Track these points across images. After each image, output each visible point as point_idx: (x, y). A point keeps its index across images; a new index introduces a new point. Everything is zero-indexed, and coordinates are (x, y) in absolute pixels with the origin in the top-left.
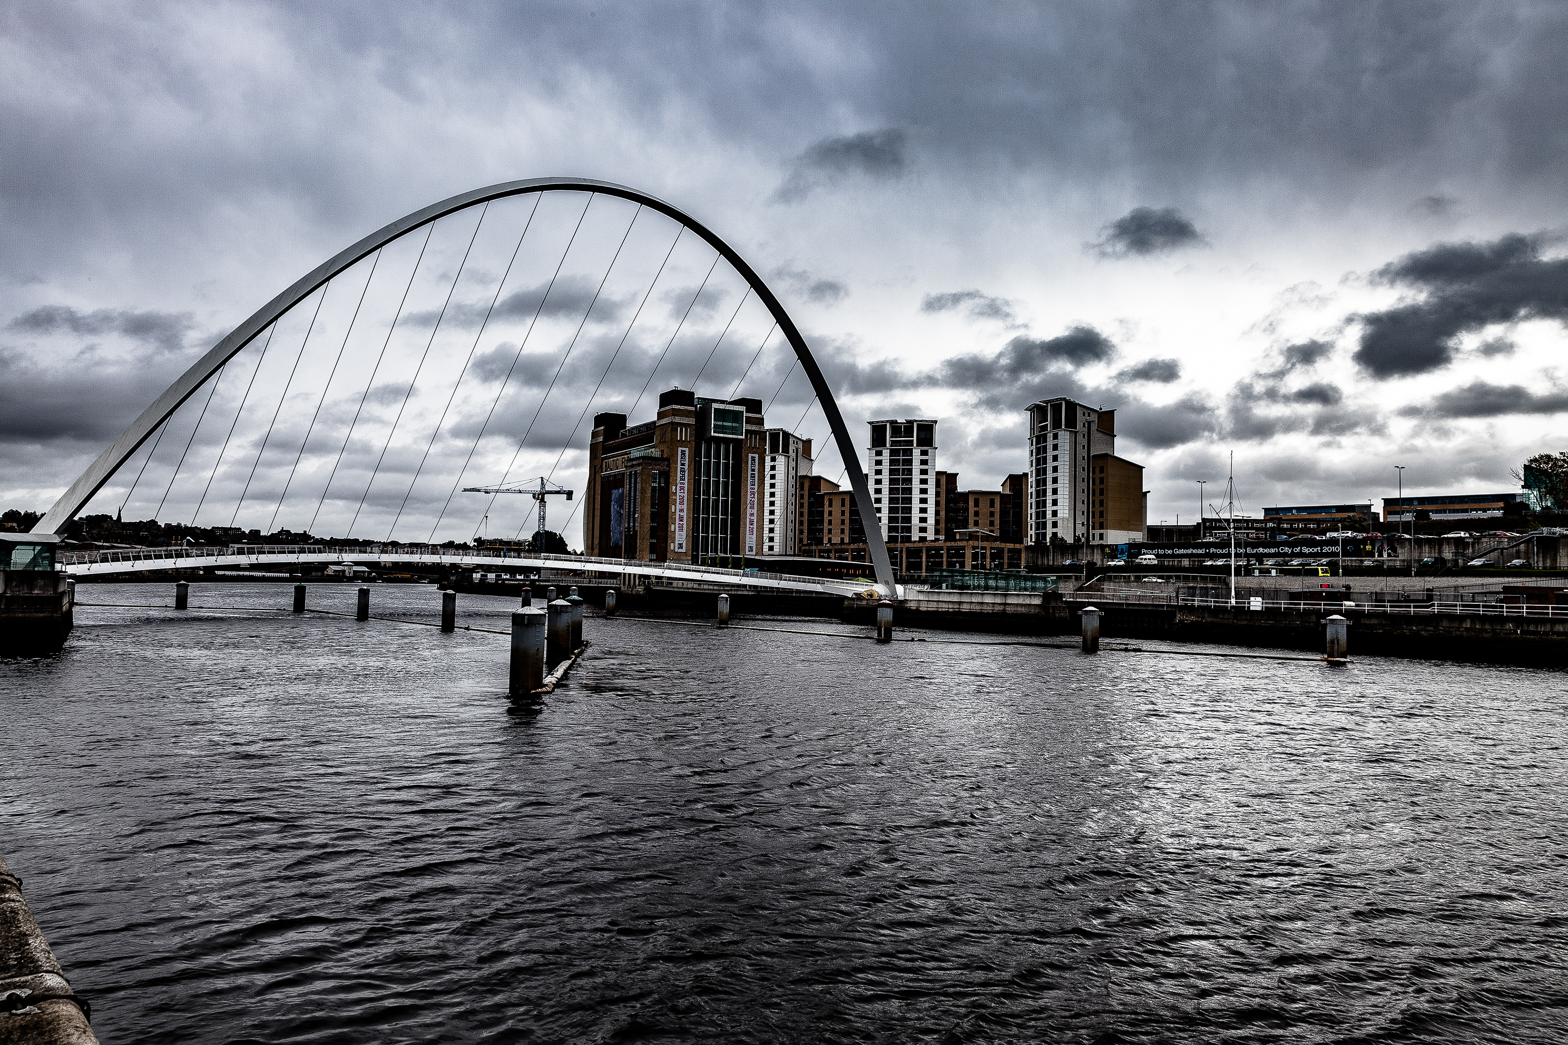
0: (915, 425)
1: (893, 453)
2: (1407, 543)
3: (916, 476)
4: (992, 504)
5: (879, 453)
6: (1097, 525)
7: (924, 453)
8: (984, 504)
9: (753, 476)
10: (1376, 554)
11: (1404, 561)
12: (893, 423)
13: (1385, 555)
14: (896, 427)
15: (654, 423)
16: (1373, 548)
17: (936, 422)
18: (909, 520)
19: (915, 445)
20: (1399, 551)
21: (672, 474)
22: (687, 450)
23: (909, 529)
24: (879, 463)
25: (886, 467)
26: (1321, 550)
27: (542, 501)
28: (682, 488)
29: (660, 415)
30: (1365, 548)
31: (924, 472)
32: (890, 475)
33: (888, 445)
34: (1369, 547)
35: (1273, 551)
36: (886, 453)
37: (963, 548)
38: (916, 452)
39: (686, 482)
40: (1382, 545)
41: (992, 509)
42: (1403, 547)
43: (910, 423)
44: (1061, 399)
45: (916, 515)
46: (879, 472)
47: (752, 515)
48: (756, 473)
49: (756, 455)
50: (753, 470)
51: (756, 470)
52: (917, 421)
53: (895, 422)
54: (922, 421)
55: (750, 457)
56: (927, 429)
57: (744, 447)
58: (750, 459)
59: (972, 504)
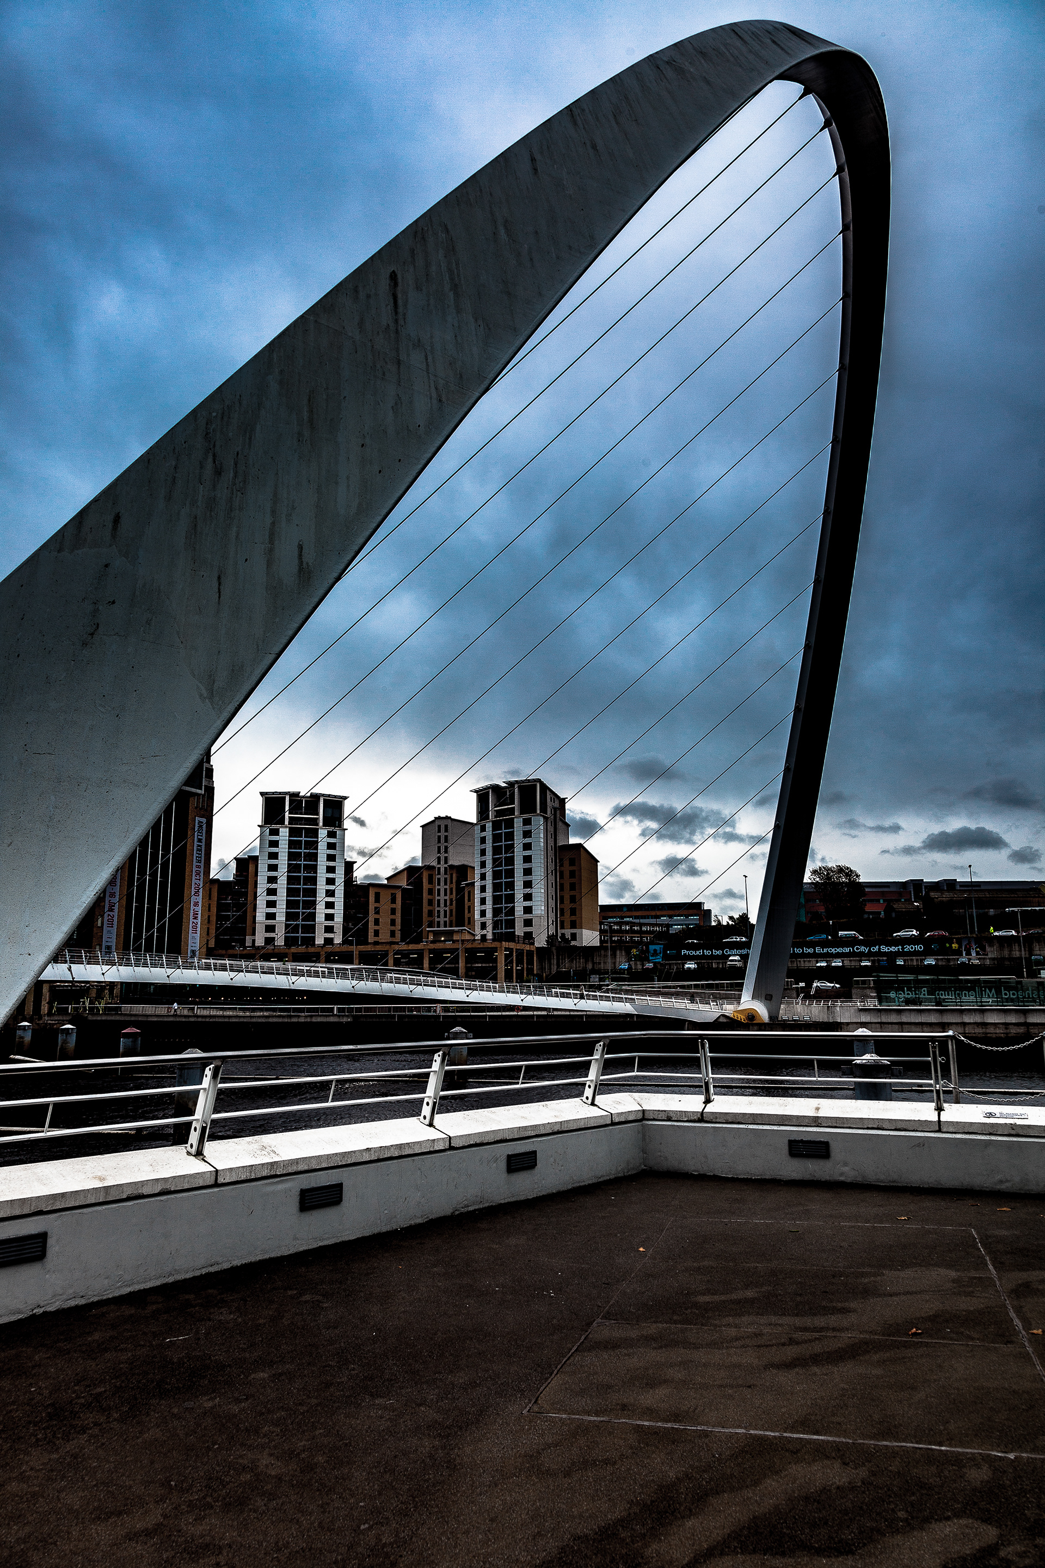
0: (322, 799)
1: (292, 832)
2: (995, 942)
3: (322, 863)
4: (394, 898)
5: (275, 832)
6: (567, 924)
7: (331, 835)
8: (385, 897)
9: (199, 850)
10: (964, 953)
11: (993, 959)
12: (294, 796)
13: (974, 954)
14: (296, 800)
16: (960, 946)
17: (346, 798)
18: (312, 916)
19: (321, 824)
20: (988, 949)
23: (312, 929)
24: (274, 844)
25: (283, 850)
26: (903, 949)
30: (951, 946)
31: (331, 858)
32: (289, 860)
33: (287, 822)
34: (955, 946)
35: (847, 950)
36: (284, 832)
37: (495, 950)
38: (323, 833)
40: (969, 943)
41: (394, 906)
42: (991, 945)
43: (315, 798)
44: (535, 780)
45: (321, 911)
46: (274, 856)
47: (196, 904)
48: (203, 844)
49: (204, 820)
50: (200, 840)
51: (204, 841)
52: (323, 795)
53: (297, 794)
54: (329, 796)
55: (197, 822)
56: (335, 805)
57: (190, 808)
58: (197, 825)
59: (372, 898)
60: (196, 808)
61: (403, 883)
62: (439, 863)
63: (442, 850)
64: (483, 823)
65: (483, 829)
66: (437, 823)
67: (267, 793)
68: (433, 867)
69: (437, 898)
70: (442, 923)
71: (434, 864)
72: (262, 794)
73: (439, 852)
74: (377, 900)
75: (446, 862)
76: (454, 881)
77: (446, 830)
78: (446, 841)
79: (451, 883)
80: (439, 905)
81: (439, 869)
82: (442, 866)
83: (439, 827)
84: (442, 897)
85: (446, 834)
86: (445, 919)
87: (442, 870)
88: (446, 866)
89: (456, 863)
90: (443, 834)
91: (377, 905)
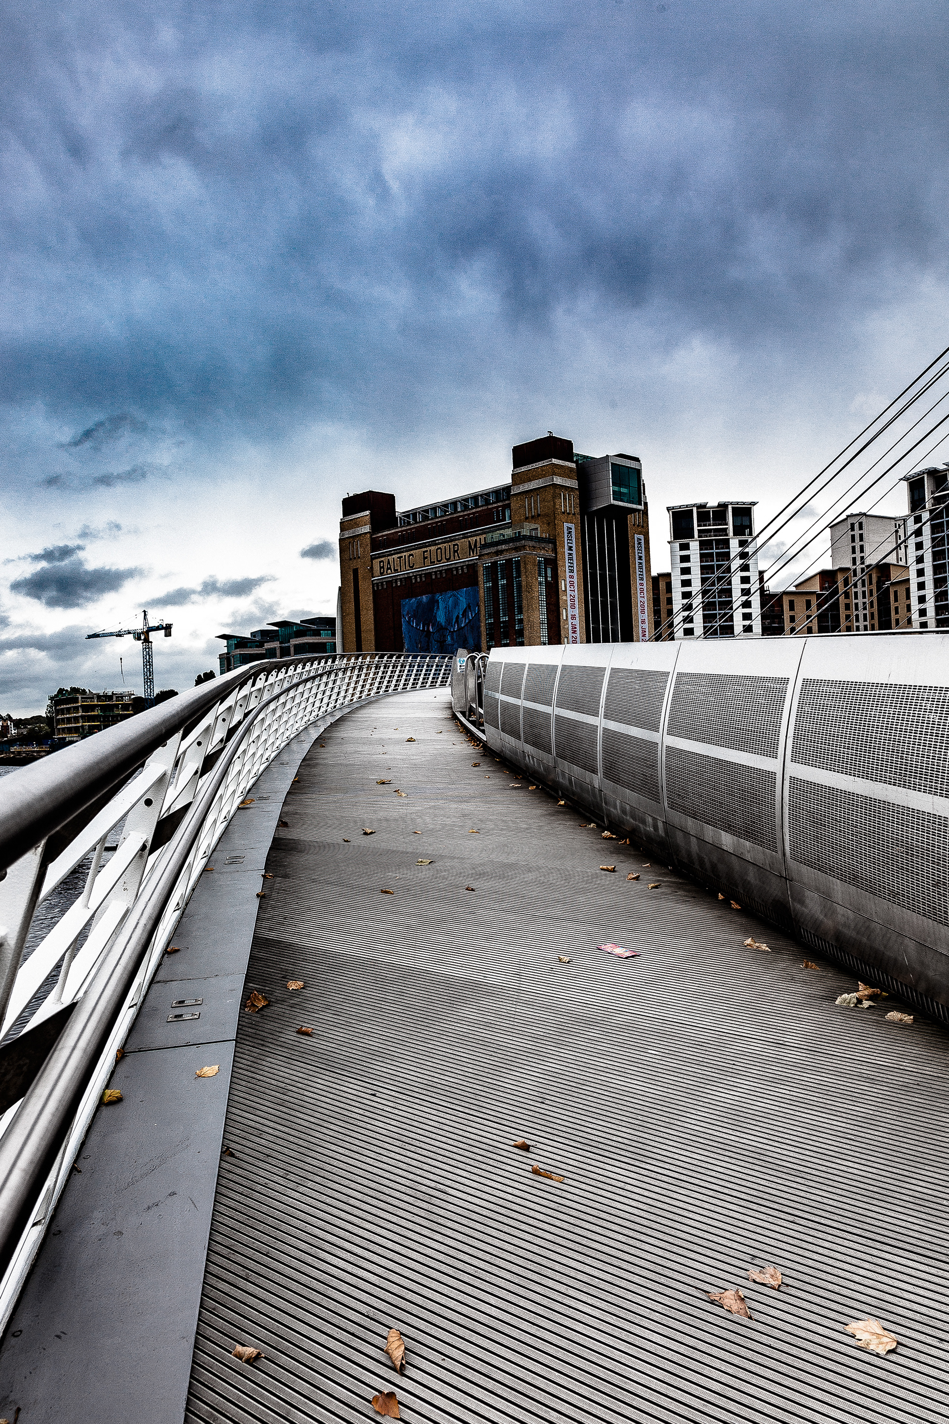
0: (730, 507)
1: (703, 545)
4: (808, 605)
5: (684, 547)
7: (742, 544)
8: (800, 603)
9: (641, 568)
14: (703, 512)
15: (507, 489)
17: (754, 504)
19: (731, 534)
21: (560, 563)
22: (572, 526)
24: (685, 559)
25: (695, 564)
27: (147, 640)
28: (572, 584)
29: (517, 478)
31: (744, 568)
32: (702, 573)
33: (696, 535)
36: (694, 546)
38: (734, 543)
39: (575, 574)
41: (809, 612)
43: (723, 506)
45: (738, 624)
46: (686, 571)
47: (643, 622)
48: (643, 561)
49: (642, 537)
50: (640, 558)
51: (643, 558)
52: (731, 504)
53: (703, 506)
54: (737, 503)
55: (636, 539)
56: (744, 513)
57: (629, 525)
58: (636, 543)
59: (786, 606)
60: (634, 525)
61: (816, 587)
62: (854, 563)
63: (858, 549)
64: (918, 513)
65: (918, 519)
66: (850, 521)
67: (673, 508)
68: (848, 569)
69: (854, 601)
70: (862, 627)
71: (849, 565)
72: (668, 509)
73: (854, 552)
74: (792, 607)
75: (863, 563)
76: (874, 581)
77: (861, 528)
78: (861, 539)
79: (871, 583)
80: (857, 609)
81: (855, 570)
82: (859, 567)
83: (853, 525)
84: (860, 601)
85: (861, 532)
86: (865, 623)
87: (859, 571)
88: (863, 566)
89: (874, 562)
90: (857, 532)
91: (792, 613)
